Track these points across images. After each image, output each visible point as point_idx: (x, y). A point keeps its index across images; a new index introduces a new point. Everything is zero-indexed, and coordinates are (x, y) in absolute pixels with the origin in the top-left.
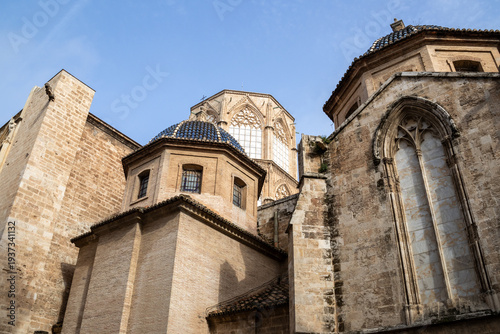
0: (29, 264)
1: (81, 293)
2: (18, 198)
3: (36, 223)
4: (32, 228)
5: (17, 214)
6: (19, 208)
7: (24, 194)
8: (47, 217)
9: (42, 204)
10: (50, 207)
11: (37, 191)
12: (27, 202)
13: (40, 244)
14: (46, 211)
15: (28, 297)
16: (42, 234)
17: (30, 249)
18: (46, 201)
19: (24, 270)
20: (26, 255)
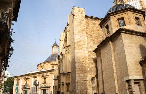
0: (84, 61)
1: (100, 65)
2: (75, 45)
3: (82, 50)
4: (82, 51)
5: (77, 49)
6: (77, 47)
7: (77, 43)
8: (85, 47)
9: (82, 44)
10: (84, 44)
11: (80, 41)
12: (78, 45)
13: (85, 55)
14: (84, 46)
15: (87, 70)
16: (85, 52)
17: (83, 57)
18: (83, 43)
19: (83, 63)
20: (83, 59)
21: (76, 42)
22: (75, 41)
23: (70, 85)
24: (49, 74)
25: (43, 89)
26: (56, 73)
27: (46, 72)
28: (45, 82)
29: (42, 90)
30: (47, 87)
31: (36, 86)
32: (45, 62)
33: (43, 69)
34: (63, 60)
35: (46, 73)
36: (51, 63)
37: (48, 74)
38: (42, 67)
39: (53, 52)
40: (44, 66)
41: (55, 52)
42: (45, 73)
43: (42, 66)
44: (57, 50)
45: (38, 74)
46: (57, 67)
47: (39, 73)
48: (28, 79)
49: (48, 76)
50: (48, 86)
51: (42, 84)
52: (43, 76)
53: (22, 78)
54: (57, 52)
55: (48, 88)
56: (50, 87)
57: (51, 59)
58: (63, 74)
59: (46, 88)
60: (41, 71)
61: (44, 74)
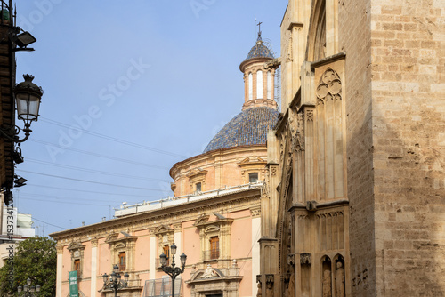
21: (378, 34)
22: (373, 26)
23: (343, 267)
24: (232, 216)
25: (206, 287)
26: (270, 207)
27: (218, 205)
28: (214, 257)
29: (201, 293)
30: (228, 281)
31: (173, 278)
32: (209, 153)
33: (203, 186)
34: (307, 140)
35: (218, 211)
36: (241, 157)
37: (226, 212)
38: (198, 178)
39: (251, 98)
40: (205, 173)
41: (260, 95)
42: (212, 207)
43: (197, 171)
44: (270, 86)
45: (178, 214)
46: (274, 175)
47: (184, 212)
48: (130, 240)
49: (230, 222)
50: (232, 273)
51: (202, 266)
52: (205, 226)
53: (95, 241)
54: (270, 96)
55: (233, 285)
56: (239, 280)
57: (239, 133)
58: (305, 213)
59: (222, 286)
60: (192, 200)
61: (207, 212)
